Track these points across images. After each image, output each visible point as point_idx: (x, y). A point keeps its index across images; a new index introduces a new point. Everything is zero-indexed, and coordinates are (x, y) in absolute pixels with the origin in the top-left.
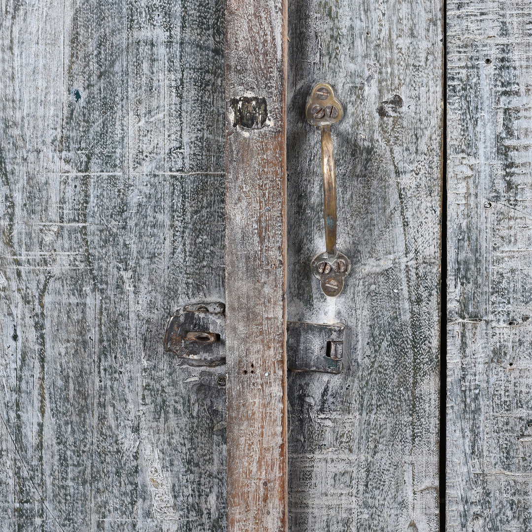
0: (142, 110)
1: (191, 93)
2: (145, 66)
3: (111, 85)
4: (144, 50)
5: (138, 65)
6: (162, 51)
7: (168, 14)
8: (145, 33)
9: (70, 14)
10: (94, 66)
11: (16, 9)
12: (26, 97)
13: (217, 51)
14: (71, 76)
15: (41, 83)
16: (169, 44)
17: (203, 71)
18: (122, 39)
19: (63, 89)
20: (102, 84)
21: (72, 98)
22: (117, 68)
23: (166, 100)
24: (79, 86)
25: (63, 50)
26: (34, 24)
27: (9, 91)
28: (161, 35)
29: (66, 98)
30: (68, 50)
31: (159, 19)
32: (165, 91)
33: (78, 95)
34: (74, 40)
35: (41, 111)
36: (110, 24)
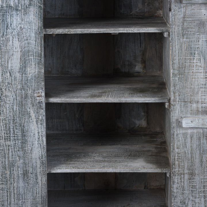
0: (30, 67)
1: (37, 65)
2: (30, 62)
3: (26, 65)
4: (30, 60)
5: (29, 62)
6: (33, 60)
7: (34, 55)
8: (30, 58)
9: (20, 55)
10: (23, 62)
11: (12, 55)
12: (14, 66)
13: (40, 60)
14: (20, 63)
15: (16, 64)
16: (34, 59)
17: (38, 62)
18: (27, 58)
19: (19, 65)
20: (24, 64)
21: (20, 66)
22: (27, 62)
23: (33, 66)
24: (21, 64)
25: (19, 60)
26: (15, 57)
27: (12, 65)
28: (33, 58)
29: (19, 66)
30: (20, 60)
31: (32, 56)
32: (33, 65)
33: (21, 66)
34: (21, 59)
35: (16, 68)
36: (25, 57)
